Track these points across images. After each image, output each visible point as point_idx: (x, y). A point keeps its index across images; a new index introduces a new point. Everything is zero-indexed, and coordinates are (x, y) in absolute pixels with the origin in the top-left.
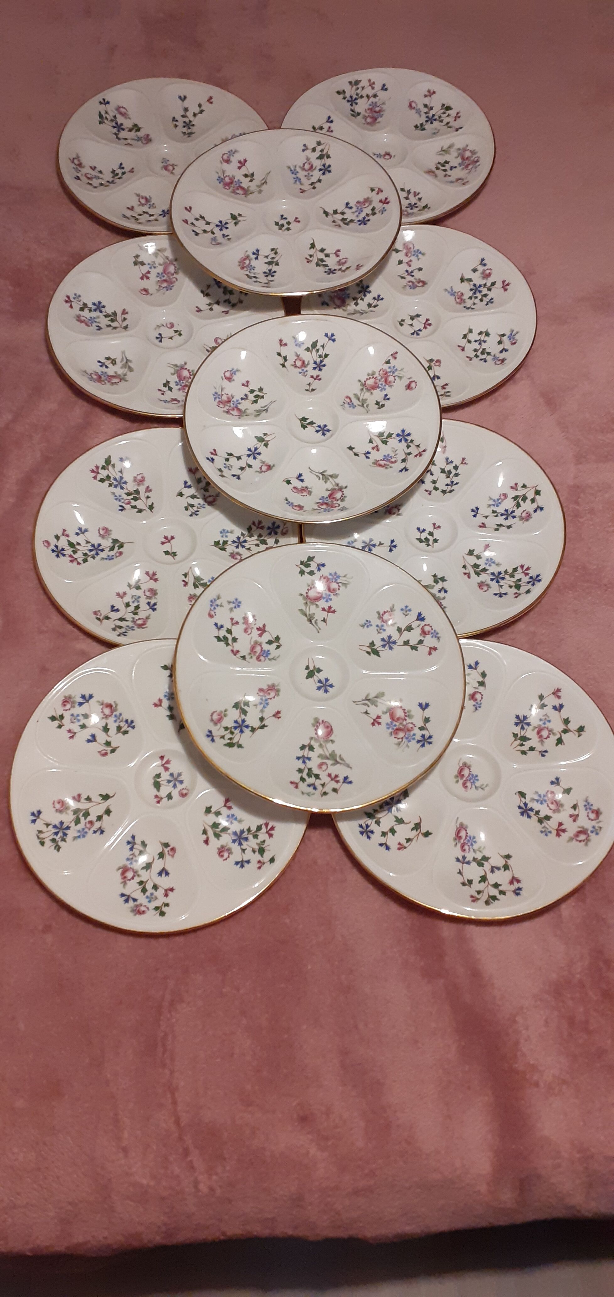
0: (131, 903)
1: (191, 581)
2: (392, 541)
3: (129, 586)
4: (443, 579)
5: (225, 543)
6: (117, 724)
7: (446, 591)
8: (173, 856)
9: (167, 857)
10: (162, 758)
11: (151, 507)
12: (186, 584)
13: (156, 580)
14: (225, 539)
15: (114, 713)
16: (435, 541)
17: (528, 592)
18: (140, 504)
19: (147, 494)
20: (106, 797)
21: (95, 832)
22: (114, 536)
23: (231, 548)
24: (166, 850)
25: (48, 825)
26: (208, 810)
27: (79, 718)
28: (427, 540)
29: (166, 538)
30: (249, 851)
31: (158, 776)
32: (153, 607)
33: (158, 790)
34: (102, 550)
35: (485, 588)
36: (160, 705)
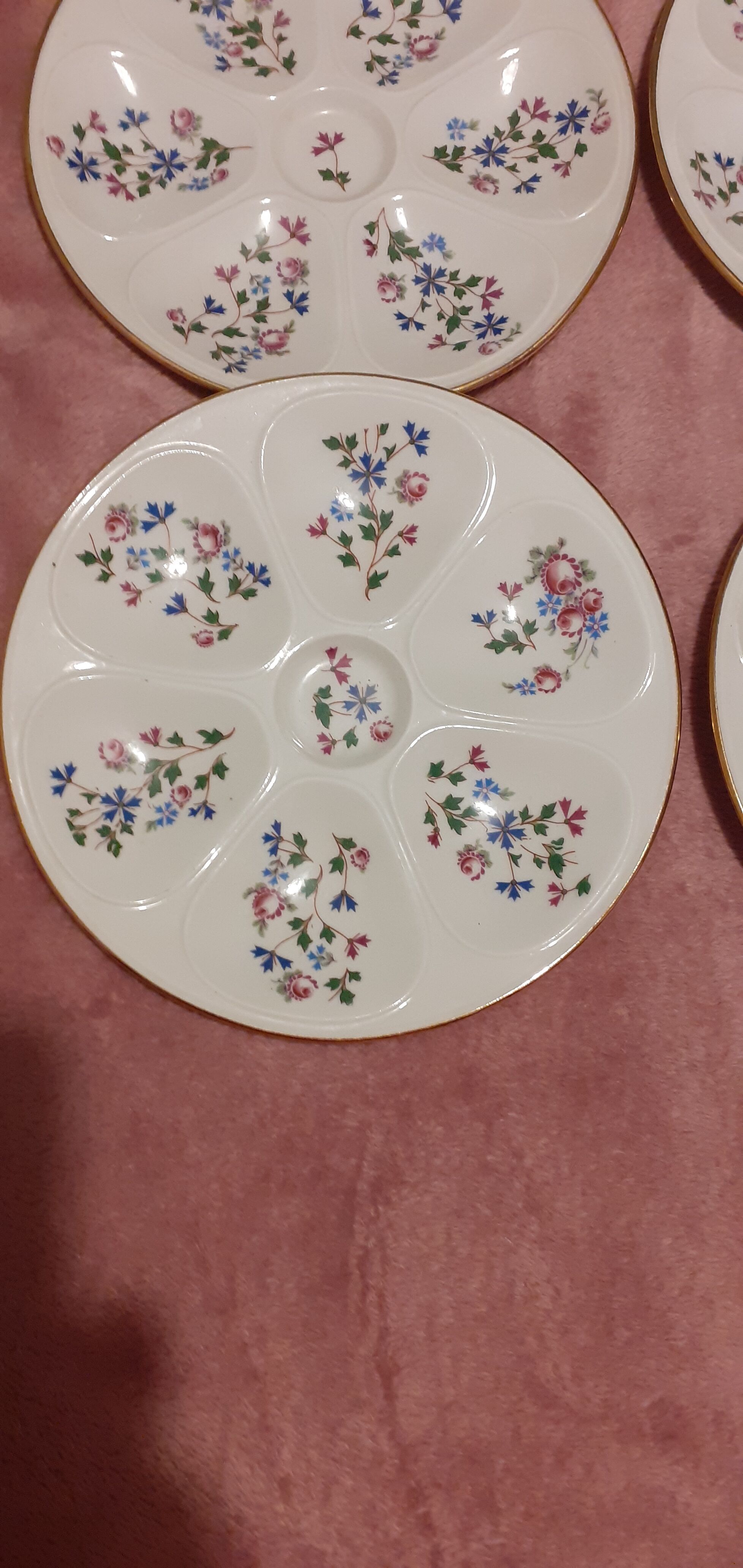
0: (278, 971)
1: (383, 242)
3: (245, 251)
5: (459, 152)
6: (230, 574)
8: (363, 868)
9: (352, 870)
10: (331, 653)
11: (289, 63)
12: (372, 249)
13: (304, 239)
14: (459, 143)
15: (223, 549)
18: (262, 56)
19: (279, 30)
20: (214, 737)
21: (194, 813)
22: (207, 131)
23: (471, 165)
24: (347, 854)
25: (90, 797)
26: (436, 771)
27: (145, 558)
29: (323, 138)
30: (526, 861)
31: (325, 692)
32: (299, 305)
33: (326, 723)
34: (181, 167)
36: (324, 532)
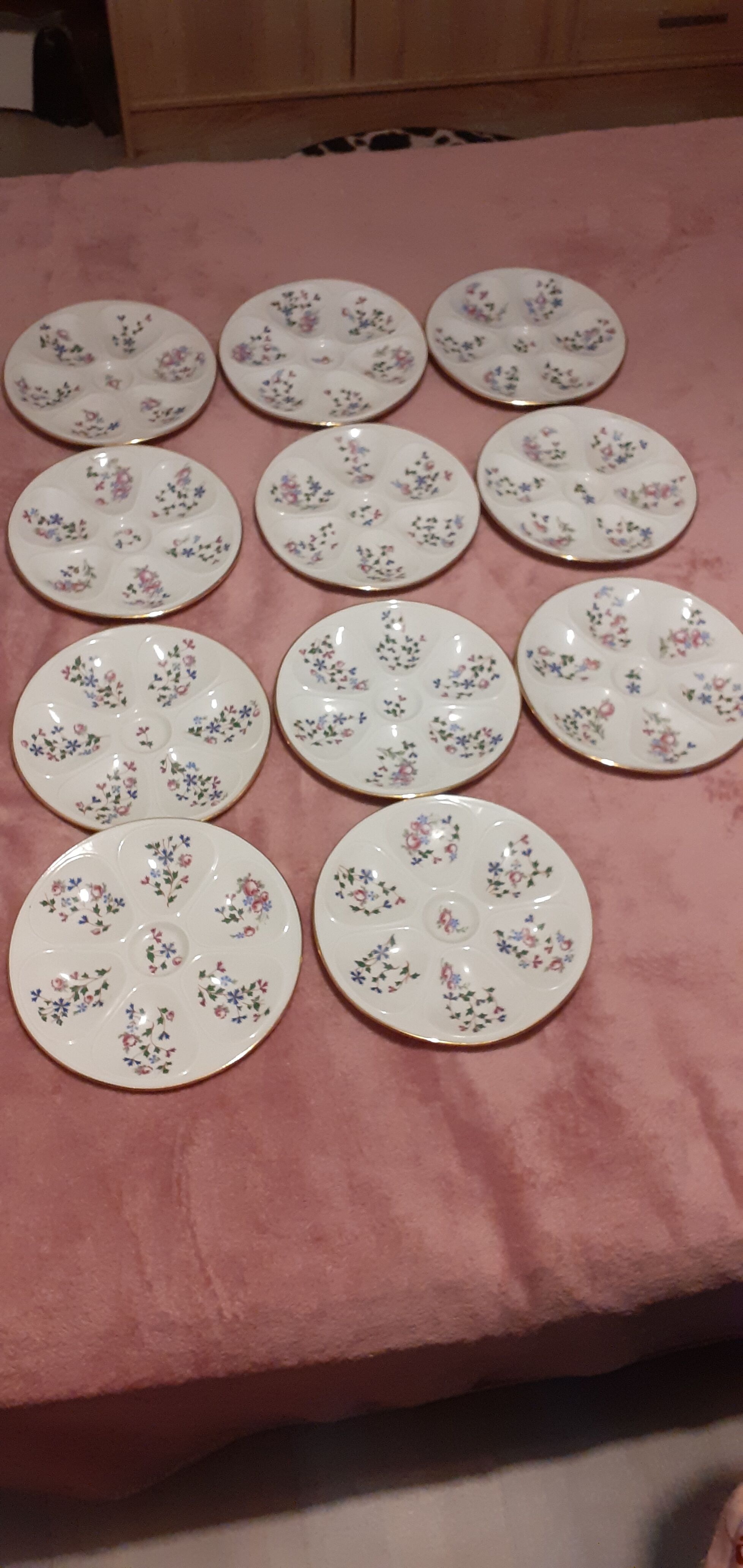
0: (135, 1065)
1: (169, 768)
2: (362, 714)
3: (109, 777)
4: (412, 745)
5: (199, 729)
6: (107, 904)
7: (416, 756)
9: (167, 1022)
10: (153, 931)
11: (124, 702)
12: (164, 770)
13: (134, 769)
14: (199, 726)
15: (104, 894)
16: (402, 711)
17: (491, 750)
18: (112, 699)
19: (119, 690)
20: (102, 972)
21: (94, 1005)
22: (90, 731)
23: (205, 734)
24: (165, 1015)
25: (48, 1003)
26: (202, 974)
27: (69, 902)
28: (394, 711)
29: (141, 729)
30: (245, 1008)
31: (152, 948)
32: (134, 795)
33: (153, 961)
34: (79, 746)
35: (452, 751)
36: (148, 882)
